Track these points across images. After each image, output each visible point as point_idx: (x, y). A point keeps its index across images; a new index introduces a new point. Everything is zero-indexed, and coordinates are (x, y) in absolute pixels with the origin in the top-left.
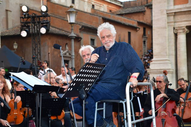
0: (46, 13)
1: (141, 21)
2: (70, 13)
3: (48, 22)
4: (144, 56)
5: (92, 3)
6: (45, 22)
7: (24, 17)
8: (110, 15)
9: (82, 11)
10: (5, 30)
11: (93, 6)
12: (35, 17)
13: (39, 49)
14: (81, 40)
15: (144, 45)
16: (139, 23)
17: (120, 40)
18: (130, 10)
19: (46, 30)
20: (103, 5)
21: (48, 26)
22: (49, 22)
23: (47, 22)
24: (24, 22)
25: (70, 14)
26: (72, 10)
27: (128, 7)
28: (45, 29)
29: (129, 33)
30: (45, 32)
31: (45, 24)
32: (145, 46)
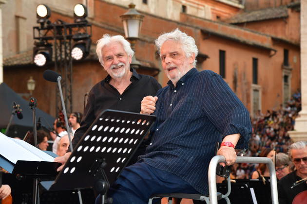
0: (83, 20)
1: (280, 36)
2: (128, 18)
3: (88, 36)
4: (284, 105)
5: (181, 3)
6: (80, 37)
7: (40, 28)
8: (218, 24)
9: (161, 18)
10: (13, 54)
11: (184, 7)
12: (62, 27)
13: (69, 90)
14: (158, 73)
15: (285, 85)
16: (276, 41)
17: (235, 74)
18: (258, 15)
19: (83, 52)
20: (204, 6)
21: (87, 45)
22: (90, 36)
23: (84, 36)
24: (41, 36)
25: (129, 21)
26: (132, 13)
27: (253, 10)
28: (81, 50)
29: (255, 61)
30: (81, 56)
31: (81, 41)
32: (288, 85)
